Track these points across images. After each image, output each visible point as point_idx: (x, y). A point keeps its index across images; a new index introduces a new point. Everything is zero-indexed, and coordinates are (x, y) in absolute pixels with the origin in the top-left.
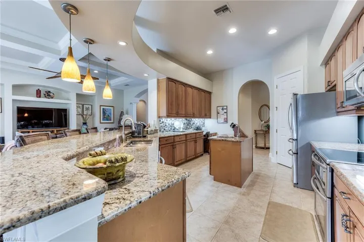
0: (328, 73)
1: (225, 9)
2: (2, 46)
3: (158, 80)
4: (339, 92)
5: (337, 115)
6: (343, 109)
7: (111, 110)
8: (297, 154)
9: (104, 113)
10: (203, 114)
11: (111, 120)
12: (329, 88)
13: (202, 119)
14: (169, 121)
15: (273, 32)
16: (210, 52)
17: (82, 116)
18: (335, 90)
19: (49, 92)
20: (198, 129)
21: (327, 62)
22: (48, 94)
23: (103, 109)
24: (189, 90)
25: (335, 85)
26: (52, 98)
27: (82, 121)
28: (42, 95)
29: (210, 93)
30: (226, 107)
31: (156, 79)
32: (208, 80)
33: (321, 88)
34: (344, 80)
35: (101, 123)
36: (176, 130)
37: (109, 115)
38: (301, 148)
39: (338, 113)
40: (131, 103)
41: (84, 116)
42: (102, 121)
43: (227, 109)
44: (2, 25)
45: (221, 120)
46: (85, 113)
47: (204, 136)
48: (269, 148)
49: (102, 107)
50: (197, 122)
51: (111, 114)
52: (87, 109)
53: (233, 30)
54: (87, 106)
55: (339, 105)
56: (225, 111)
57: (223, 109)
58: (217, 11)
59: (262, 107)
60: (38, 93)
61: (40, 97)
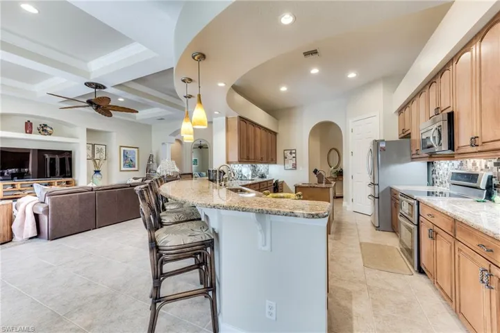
0: (402, 122)
1: (315, 52)
2: (2, 60)
3: (227, 118)
4: (414, 140)
5: (412, 161)
6: (418, 156)
7: (135, 152)
8: (378, 198)
9: (125, 157)
10: (270, 159)
11: (134, 167)
12: (403, 135)
13: (266, 165)
14: (237, 168)
15: (352, 75)
16: (284, 89)
17: (94, 161)
18: (410, 137)
19: (45, 125)
20: (262, 176)
21: (400, 111)
22: (44, 129)
23: (124, 151)
24: (258, 130)
25: (410, 134)
26: (50, 134)
27: (93, 169)
28: (34, 129)
29: (275, 134)
30: (294, 151)
31: (225, 118)
32: (273, 118)
33: (395, 135)
34: (421, 132)
35: (121, 171)
36: (243, 178)
37: (133, 160)
38: (382, 192)
39: (413, 159)
40: (163, 144)
41: (97, 161)
42: (123, 169)
43: (295, 153)
44: (2, 29)
45: (289, 166)
46: (97, 156)
47: (274, 184)
48: (342, 197)
49: (123, 149)
50: (262, 168)
51: (134, 158)
52: (100, 151)
53: (315, 71)
54: (100, 147)
55: (414, 152)
56: (294, 155)
57: (291, 153)
58: (306, 54)
59: (331, 150)
60: (28, 127)
61: (31, 132)
